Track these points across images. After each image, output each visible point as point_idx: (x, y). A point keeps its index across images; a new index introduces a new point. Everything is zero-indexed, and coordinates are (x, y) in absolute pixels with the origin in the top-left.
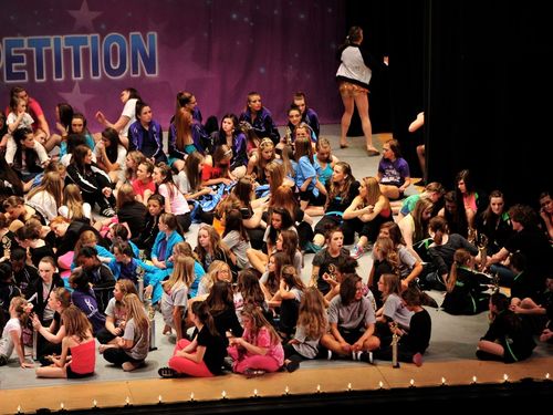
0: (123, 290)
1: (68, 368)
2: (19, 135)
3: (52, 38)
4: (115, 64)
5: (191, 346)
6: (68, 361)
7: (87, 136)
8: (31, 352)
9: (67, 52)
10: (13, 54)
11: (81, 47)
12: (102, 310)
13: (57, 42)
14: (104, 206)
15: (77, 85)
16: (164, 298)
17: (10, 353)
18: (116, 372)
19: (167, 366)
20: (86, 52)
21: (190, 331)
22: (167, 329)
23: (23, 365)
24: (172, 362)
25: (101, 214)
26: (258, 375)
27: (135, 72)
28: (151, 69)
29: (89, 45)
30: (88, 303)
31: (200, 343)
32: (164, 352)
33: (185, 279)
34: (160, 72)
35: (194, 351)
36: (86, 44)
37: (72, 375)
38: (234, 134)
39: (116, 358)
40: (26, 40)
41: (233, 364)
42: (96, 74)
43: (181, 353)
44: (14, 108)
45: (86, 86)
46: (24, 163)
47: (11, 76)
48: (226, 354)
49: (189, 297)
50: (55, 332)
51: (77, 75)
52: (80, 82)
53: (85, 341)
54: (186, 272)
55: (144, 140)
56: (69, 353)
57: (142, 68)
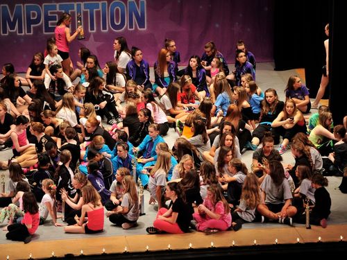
0: (122, 175)
1: (86, 227)
2: (53, 69)
3: (75, 4)
4: (118, 21)
5: (168, 212)
6: (85, 222)
7: (98, 70)
8: (61, 215)
9: (85, 13)
10: (49, 15)
11: (95, 10)
13: (79, 6)
14: (110, 118)
15: (92, 36)
16: (150, 180)
17: (46, 216)
18: (117, 230)
19: (152, 226)
20: (98, 13)
21: (168, 203)
23: (56, 224)
24: (155, 223)
25: (108, 123)
26: (214, 233)
27: (131, 27)
28: (142, 25)
29: (100, 9)
30: (99, 183)
31: (174, 210)
32: (150, 216)
33: (164, 167)
34: (148, 27)
35: (170, 216)
36: (98, 8)
37: (88, 231)
38: (197, 69)
39: (118, 220)
40: (58, 5)
41: (197, 225)
42: (105, 28)
43: (161, 217)
44: (49, 51)
45: (98, 36)
46: (56, 89)
47: (48, 29)
48: (192, 218)
50: (76, 203)
51: (92, 29)
52: (94, 34)
53: (97, 208)
54: (165, 163)
55: (137, 73)
56: (86, 215)
57: (136, 25)
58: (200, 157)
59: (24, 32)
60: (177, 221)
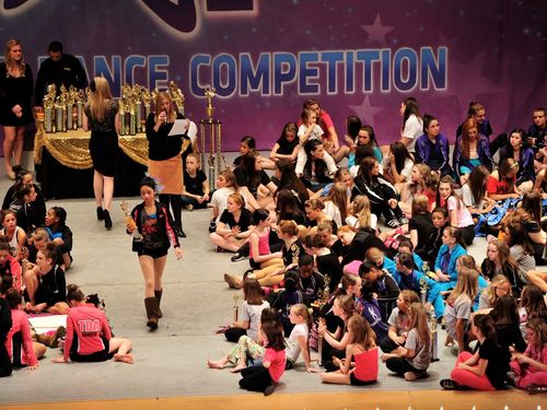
0: (406, 301)
1: (352, 375)
2: (310, 146)
3: (345, 52)
4: (405, 78)
5: (473, 359)
6: (351, 368)
7: (375, 148)
8: (316, 356)
9: (359, 66)
11: (372, 61)
12: (385, 319)
13: (350, 56)
14: (389, 218)
15: (367, 98)
16: (447, 311)
17: (296, 357)
18: (398, 381)
19: (449, 377)
20: (377, 65)
21: (473, 344)
22: (449, 340)
23: (309, 369)
24: (454, 374)
25: (387, 225)
26: (541, 392)
27: (424, 85)
28: (440, 84)
29: (381, 59)
30: (372, 312)
31: (482, 356)
32: (446, 363)
33: (469, 292)
34: (450, 86)
35: (476, 364)
36: (378, 58)
37: (355, 381)
38: (521, 149)
39: (399, 367)
40: (320, 54)
41: (516, 379)
42: (386, 87)
43: (463, 366)
45: (376, 99)
46: (313, 173)
47: (304, 88)
48: (509, 369)
49: (472, 311)
50: (339, 339)
51: (368, 88)
52: (370, 96)
54: (470, 286)
56: (353, 359)
57: (431, 83)
58: (522, 278)
59: (272, 92)
60: (487, 372)
